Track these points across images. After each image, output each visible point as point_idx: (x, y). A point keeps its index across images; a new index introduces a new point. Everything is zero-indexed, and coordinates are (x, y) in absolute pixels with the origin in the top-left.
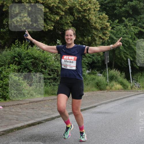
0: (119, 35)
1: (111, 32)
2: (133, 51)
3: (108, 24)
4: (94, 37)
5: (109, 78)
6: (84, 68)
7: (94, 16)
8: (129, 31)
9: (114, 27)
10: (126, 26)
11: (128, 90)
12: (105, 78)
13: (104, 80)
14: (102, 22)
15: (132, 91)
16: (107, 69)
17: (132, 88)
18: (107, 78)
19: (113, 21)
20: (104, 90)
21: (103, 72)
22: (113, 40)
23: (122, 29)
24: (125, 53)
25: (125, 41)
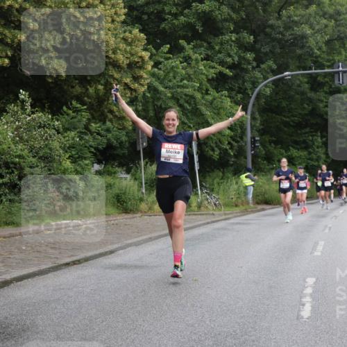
0: (170, 81)
1: (153, 75)
2: (203, 121)
3: (146, 55)
4: (111, 84)
5: (146, 183)
6: (85, 158)
7: (113, 34)
8: (195, 72)
9: (160, 63)
10: (187, 59)
11: (192, 211)
12: (137, 183)
13: (136, 187)
14: (132, 49)
15: (200, 214)
16: (142, 163)
17: (199, 206)
18: (142, 183)
19: (157, 47)
20: (134, 213)
21: (131, 168)
22: (158, 93)
23: (178, 68)
24: (185, 124)
25: (186, 95)
